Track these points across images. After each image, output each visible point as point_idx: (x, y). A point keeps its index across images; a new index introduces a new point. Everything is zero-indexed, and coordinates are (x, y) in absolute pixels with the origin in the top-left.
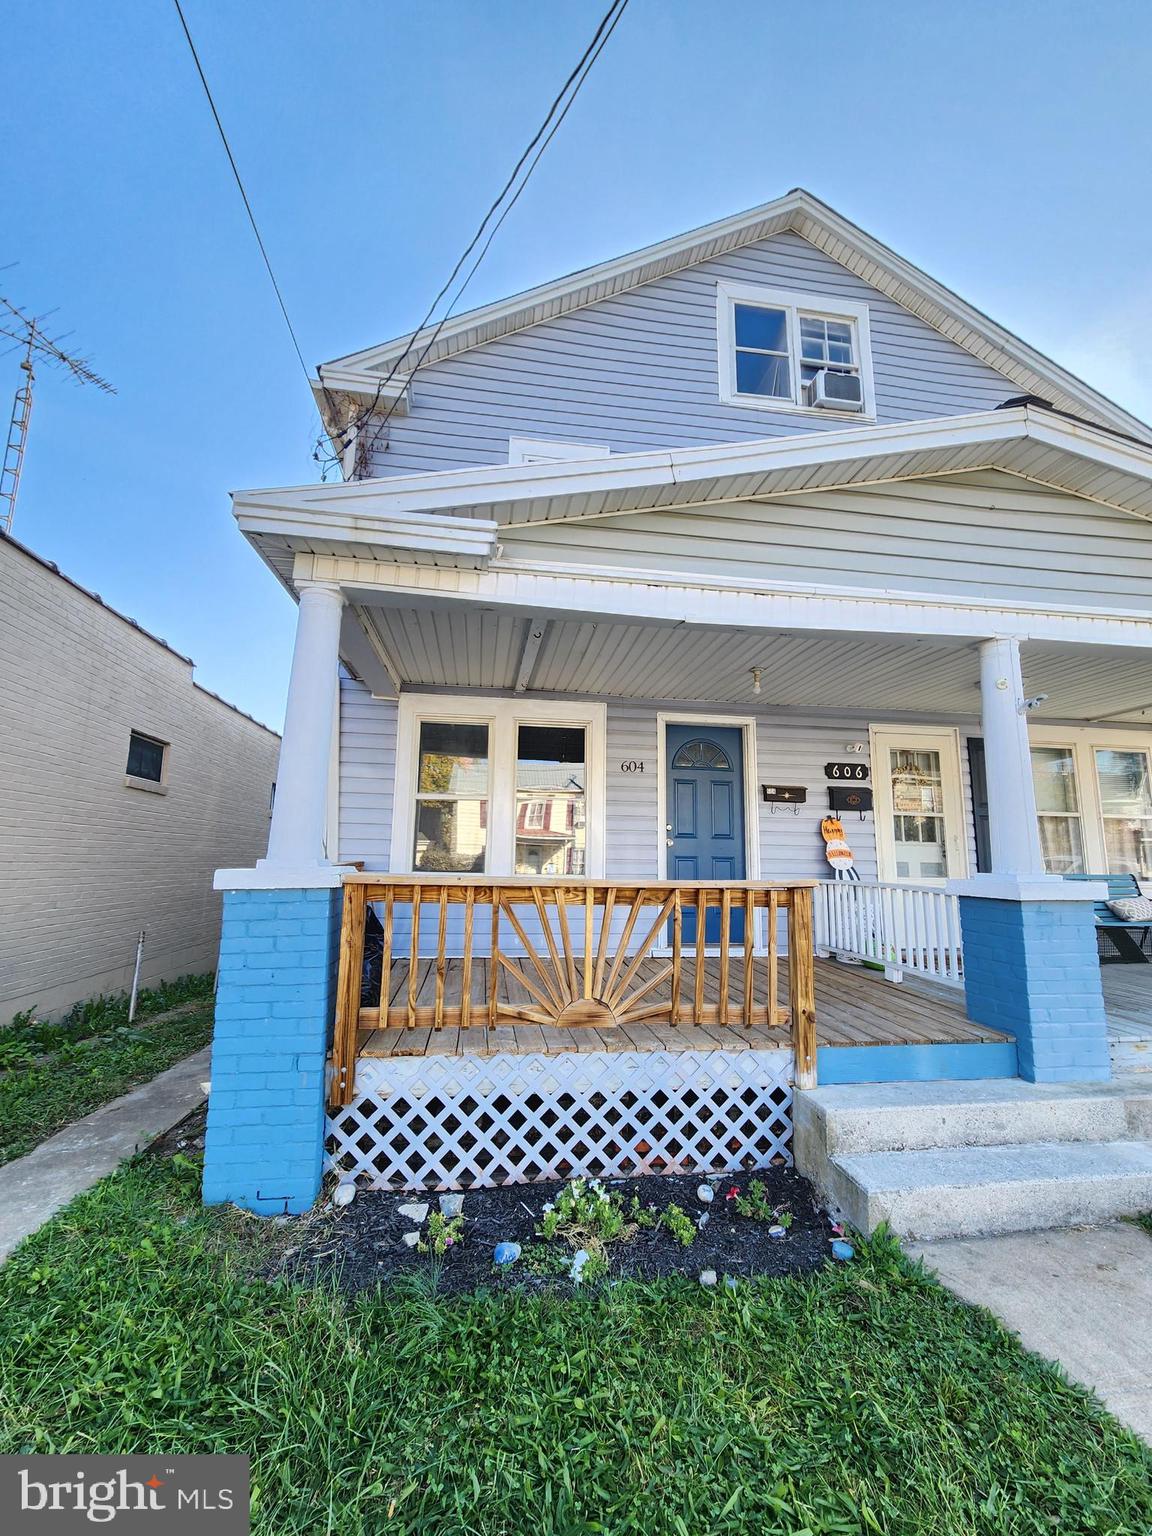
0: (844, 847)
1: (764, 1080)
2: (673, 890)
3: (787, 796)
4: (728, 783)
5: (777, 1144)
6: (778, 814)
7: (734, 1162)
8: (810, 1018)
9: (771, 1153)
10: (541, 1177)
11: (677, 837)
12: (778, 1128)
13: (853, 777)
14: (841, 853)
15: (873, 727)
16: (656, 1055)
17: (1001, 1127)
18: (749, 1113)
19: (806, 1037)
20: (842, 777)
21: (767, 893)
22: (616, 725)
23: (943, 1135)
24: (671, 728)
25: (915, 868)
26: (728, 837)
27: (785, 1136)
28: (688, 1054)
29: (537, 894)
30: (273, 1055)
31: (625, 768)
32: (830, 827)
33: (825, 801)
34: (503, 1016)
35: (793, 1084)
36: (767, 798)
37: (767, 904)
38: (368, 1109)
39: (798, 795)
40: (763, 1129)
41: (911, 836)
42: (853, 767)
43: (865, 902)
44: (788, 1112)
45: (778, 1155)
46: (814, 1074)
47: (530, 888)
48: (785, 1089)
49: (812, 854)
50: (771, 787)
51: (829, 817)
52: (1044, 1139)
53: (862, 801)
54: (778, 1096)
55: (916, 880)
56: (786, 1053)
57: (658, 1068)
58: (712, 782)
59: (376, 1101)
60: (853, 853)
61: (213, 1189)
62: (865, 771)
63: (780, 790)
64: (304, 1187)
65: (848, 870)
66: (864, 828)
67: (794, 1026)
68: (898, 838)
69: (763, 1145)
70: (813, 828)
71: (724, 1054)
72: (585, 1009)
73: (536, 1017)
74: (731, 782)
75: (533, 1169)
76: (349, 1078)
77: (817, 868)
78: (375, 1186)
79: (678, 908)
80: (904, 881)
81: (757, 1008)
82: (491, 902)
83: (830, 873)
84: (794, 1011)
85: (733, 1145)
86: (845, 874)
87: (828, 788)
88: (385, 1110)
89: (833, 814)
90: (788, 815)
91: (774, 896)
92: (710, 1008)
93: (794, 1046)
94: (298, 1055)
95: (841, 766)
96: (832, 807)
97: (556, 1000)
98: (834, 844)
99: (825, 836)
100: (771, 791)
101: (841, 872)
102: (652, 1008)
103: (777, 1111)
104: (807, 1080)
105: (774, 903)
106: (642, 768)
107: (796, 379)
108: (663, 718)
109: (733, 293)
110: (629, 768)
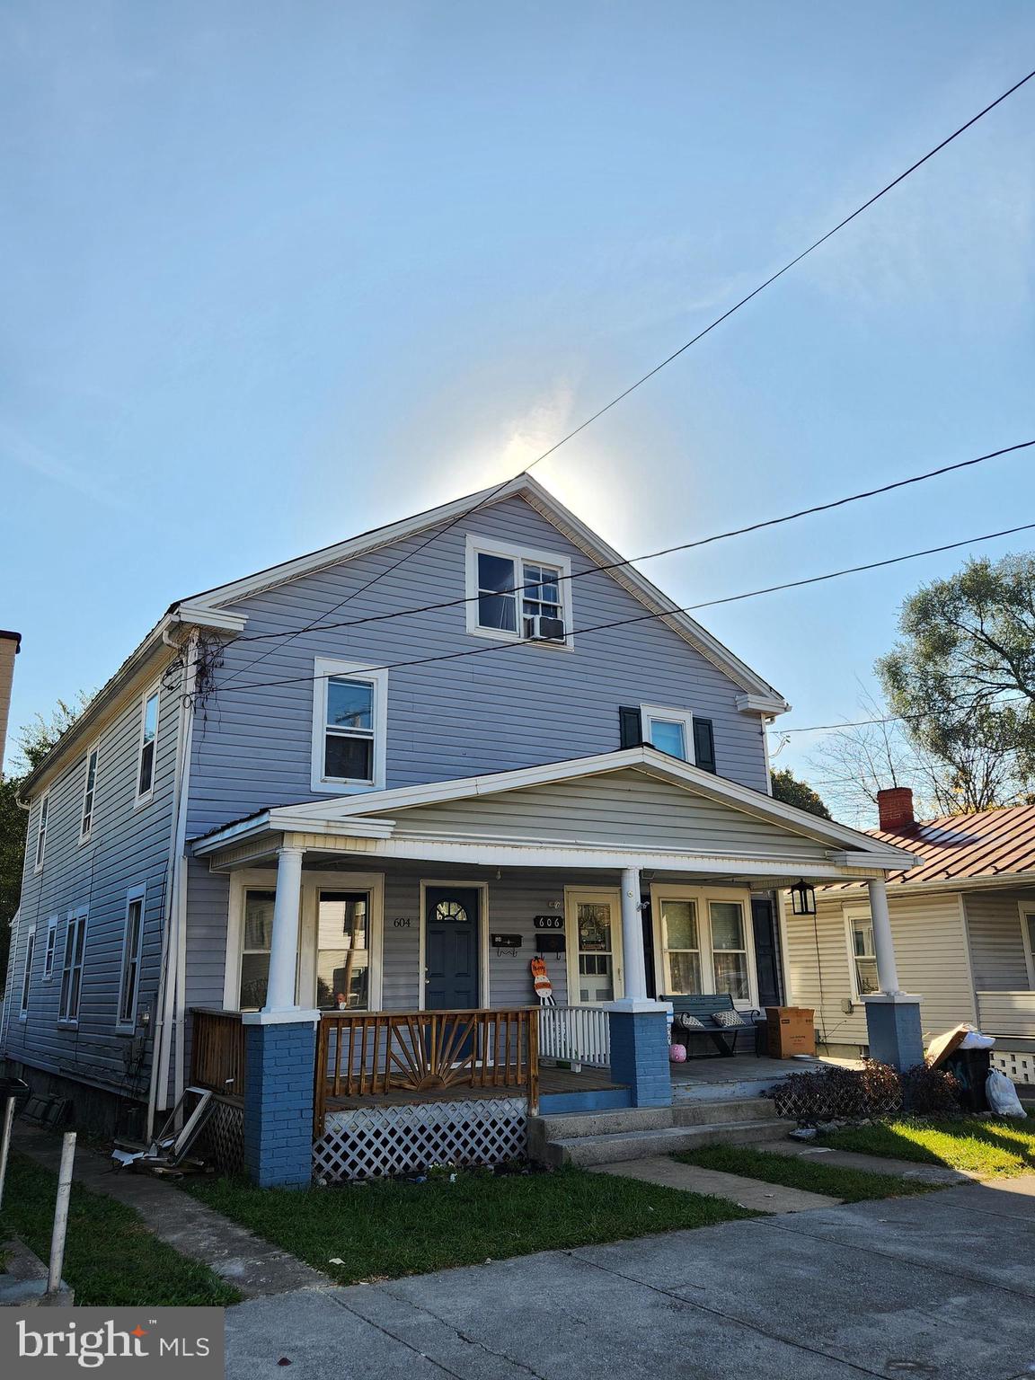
0: (546, 980)
1: (514, 1114)
2: (473, 1015)
3: (509, 942)
5: (519, 1147)
6: (503, 957)
7: (499, 1157)
8: (536, 1080)
9: (517, 1152)
10: (410, 1170)
11: (430, 977)
12: (520, 1139)
13: (553, 926)
15: (567, 888)
16: (465, 1103)
17: (619, 1124)
18: (507, 1131)
19: (534, 1090)
20: (546, 926)
21: (517, 1014)
22: (392, 890)
23: (595, 1129)
25: (592, 995)
26: (467, 975)
27: (524, 1143)
28: (480, 1101)
29: (409, 1020)
30: (290, 1110)
31: (397, 924)
32: (537, 966)
33: (533, 945)
34: (392, 1086)
35: (528, 1115)
36: (494, 944)
37: (517, 1020)
38: (329, 1139)
39: (516, 941)
40: (513, 1139)
41: (591, 970)
42: (553, 918)
43: (560, 1021)
44: (525, 1130)
45: (520, 1154)
46: (538, 1108)
47: (406, 1017)
48: (524, 1117)
49: (524, 986)
50: (499, 936)
51: (536, 958)
52: (637, 1130)
53: (557, 944)
54: (520, 1122)
55: (593, 1003)
56: (525, 1099)
57: (465, 1110)
58: (456, 932)
59: (333, 1134)
60: (553, 985)
61: (265, 1178)
62: (561, 921)
63: (505, 937)
64: (305, 1174)
65: (548, 998)
66: (559, 966)
67: (528, 1085)
68: (581, 972)
69: (513, 1148)
70: (524, 966)
71: (495, 1100)
72: (431, 1080)
73: (408, 1086)
75: (407, 1166)
76: (322, 1122)
77: (526, 997)
78: (334, 1179)
80: (585, 1004)
81: (511, 1076)
82: (388, 1025)
84: (529, 1076)
85: (500, 1149)
86: (546, 1000)
87: (536, 935)
88: (337, 1139)
89: (539, 955)
90: (509, 957)
91: (519, 1015)
92: (488, 1077)
93: (528, 1096)
94: (302, 1110)
95: (545, 918)
96: (538, 950)
97: (418, 1076)
98: (540, 979)
99: (534, 972)
100: (498, 939)
101: (544, 999)
102: (460, 1079)
103: (520, 1129)
104: (535, 1112)
105: (520, 1020)
106: (409, 924)
107: (520, 614)
108: (424, 884)
109: (477, 545)
110: (399, 924)
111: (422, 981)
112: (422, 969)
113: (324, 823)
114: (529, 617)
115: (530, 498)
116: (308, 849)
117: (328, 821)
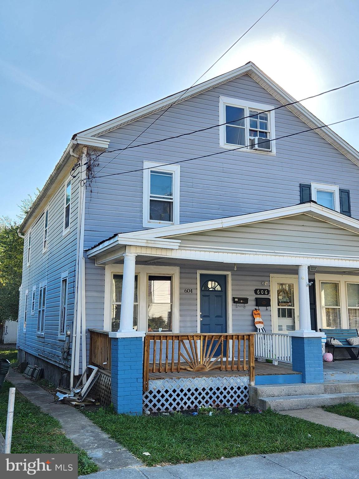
0: (261, 320)
1: (242, 384)
2: (221, 336)
3: (242, 301)
4: (221, 296)
5: (245, 400)
6: (239, 308)
7: (235, 405)
8: (253, 368)
9: (244, 402)
10: (191, 409)
11: (203, 317)
12: (245, 396)
13: (264, 294)
14: (260, 322)
15: (271, 275)
16: (217, 378)
17: (296, 391)
18: (239, 392)
19: (252, 373)
20: (260, 294)
21: (244, 336)
22: (183, 275)
23: (283, 393)
24: (201, 275)
25: (284, 328)
26: (221, 317)
27: (247, 398)
28: (225, 378)
29: (189, 337)
30: (132, 378)
31: (186, 291)
32: (256, 313)
33: (254, 303)
34: (181, 369)
35: (249, 385)
36: (234, 302)
37: (244, 339)
38: (151, 392)
39: (245, 301)
40: (242, 396)
41: (284, 316)
42: (264, 290)
43: (267, 340)
44: (248, 392)
45: (245, 403)
46: (254, 382)
47: (188, 336)
48: (247, 386)
49: (250, 323)
50: (236, 298)
51: (256, 309)
52: (305, 394)
53: (266, 303)
54: (246, 388)
56: (248, 377)
57: (218, 381)
58: (215, 296)
59: (153, 390)
60: (264, 322)
61: (120, 410)
62: (268, 292)
63: (239, 299)
64: (139, 409)
65: (262, 329)
66: (267, 313)
67: (249, 371)
68: (279, 316)
69: (242, 400)
70: (250, 313)
71: (233, 377)
72: (201, 367)
73: (189, 369)
74: (222, 296)
75: (189, 407)
76: (147, 384)
77: (251, 328)
78: (153, 411)
79: (222, 340)
80: (280, 332)
81: (241, 366)
82: (179, 340)
83: (256, 329)
84: (250, 367)
85: (235, 401)
87: (256, 298)
88: (155, 393)
89: (257, 308)
90: (242, 308)
91: (245, 337)
92: (229, 366)
93: (250, 376)
94: (137, 379)
95: (260, 290)
96: (257, 305)
97: (194, 364)
98: (257, 319)
99: (254, 316)
100: (236, 300)
101: (259, 329)
102: (216, 366)
103: (245, 392)
104: (253, 384)
105: (245, 339)
106: (192, 291)
107: (248, 137)
108: (199, 272)
109: (225, 101)
110: (187, 291)
111: (199, 319)
112: (199, 313)
113: (145, 241)
114: (252, 138)
115: (253, 75)
116: (138, 254)
117: (147, 240)
